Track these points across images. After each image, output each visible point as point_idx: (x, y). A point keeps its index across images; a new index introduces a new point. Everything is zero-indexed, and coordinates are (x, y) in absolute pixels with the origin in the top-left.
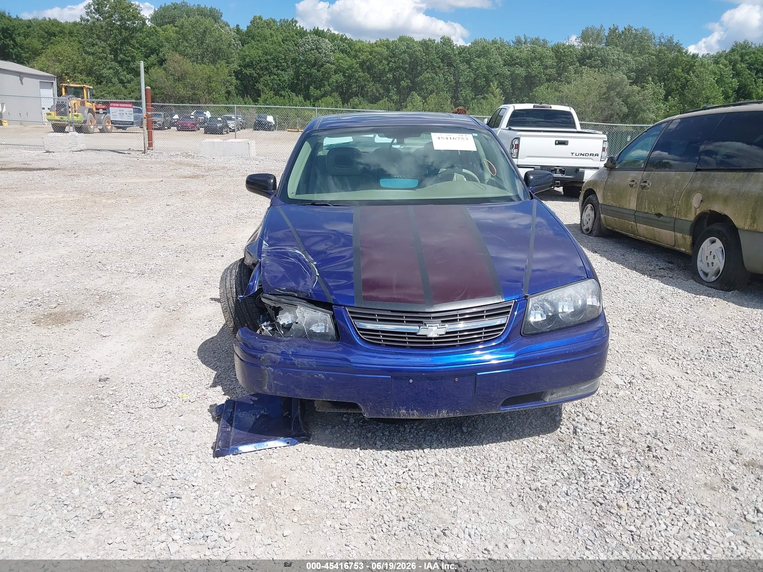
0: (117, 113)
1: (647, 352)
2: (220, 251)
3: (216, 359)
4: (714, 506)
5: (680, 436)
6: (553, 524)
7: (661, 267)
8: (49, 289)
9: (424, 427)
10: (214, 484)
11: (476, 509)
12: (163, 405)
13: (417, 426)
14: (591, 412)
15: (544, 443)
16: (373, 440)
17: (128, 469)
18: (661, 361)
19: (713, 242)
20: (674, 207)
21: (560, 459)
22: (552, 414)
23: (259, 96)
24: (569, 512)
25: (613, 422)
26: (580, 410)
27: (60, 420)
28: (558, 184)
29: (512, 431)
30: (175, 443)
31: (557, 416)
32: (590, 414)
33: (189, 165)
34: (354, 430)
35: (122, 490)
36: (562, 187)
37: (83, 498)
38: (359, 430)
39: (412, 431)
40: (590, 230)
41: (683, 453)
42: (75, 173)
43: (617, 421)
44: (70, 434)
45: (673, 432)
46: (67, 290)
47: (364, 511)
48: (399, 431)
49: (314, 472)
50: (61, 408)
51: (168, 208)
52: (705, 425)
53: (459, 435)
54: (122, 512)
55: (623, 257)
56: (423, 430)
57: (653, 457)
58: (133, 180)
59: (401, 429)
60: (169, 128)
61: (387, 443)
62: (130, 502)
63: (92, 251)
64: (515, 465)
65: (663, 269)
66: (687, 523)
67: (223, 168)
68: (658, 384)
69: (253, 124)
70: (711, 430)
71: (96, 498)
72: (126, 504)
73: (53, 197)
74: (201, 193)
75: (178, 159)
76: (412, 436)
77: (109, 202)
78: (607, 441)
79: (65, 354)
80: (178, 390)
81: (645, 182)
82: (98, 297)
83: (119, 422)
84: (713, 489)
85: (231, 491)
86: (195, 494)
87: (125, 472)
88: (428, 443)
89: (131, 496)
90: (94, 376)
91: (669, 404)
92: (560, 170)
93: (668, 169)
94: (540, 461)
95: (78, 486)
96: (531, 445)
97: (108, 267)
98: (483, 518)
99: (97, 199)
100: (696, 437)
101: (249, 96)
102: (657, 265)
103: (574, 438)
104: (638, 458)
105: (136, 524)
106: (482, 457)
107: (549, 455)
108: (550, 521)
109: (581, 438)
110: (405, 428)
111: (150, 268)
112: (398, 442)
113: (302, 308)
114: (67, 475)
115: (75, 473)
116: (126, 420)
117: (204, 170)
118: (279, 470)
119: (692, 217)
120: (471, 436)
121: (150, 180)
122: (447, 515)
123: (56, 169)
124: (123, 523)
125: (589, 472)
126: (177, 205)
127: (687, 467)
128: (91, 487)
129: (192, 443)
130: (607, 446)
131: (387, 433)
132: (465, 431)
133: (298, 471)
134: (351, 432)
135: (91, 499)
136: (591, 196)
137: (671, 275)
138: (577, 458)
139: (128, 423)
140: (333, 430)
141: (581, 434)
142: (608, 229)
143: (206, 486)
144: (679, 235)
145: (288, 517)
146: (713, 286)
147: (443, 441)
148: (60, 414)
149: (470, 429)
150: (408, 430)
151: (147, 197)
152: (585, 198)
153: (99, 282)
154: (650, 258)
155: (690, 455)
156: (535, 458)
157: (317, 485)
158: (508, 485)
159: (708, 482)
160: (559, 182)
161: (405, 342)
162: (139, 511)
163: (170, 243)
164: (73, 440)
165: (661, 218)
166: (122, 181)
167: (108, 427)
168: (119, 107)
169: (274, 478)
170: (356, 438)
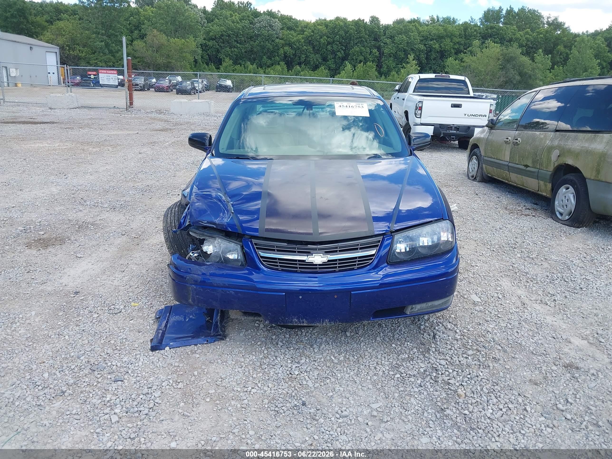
0: (105, 78)
1: (503, 276)
2: (177, 190)
3: (163, 277)
4: (534, 397)
5: (516, 342)
6: (405, 408)
7: (527, 208)
8: (40, 220)
9: (317, 332)
10: (150, 372)
11: (348, 395)
12: (119, 311)
13: (311, 332)
14: (450, 322)
15: (409, 345)
16: (276, 341)
17: (86, 360)
18: (513, 283)
19: (567, 188)
20: (538, 160)
21: (419, 358)
22: (418, 323)
23: (221, 64)
24: (420, 399)
25: (465, 331)
26: (441, 321)
27: (39, 321)
28: (453, 138)
29: (384, 336)
30: (124, 340)
31: (422, 325)
32: (448, 324)
33: (161, 120)
34: (263, 333)
35: (80, 375)
36: (457, 141)
37: (51, 380)
38: (266, 333)
39: (307, 334)
40: (475, 177)
41: (517, 356)
42: (70, 126)
43: (469, 330)
44: (46, 332)
45: (511, 339)
46: (54, 220)
47: (261, 395)
48: (297, 335)
49: (227, 365)
50: (41, 313)
51: (140, 156)
52: (538, 335)
53: (343, 339)
54: (79, 392)
55: (498, 199)
56: (316, 334)
57: (493, 358)
58: (115, 133)
59: (299, 333)
60: (149, 89)
61: (287, 343)
62: (85, 384)
63: (77, 190)
64: (383, 362)
65: (529, 209)
66: (510, 410)
67: (188, 123)
68: (508, 302)
69: (215, 87)
70: (542, 338)
71: (60, 381)
72: (83, 386)
73: (51, 145)
74: (167, 143)
75: (153, 115)
76: (306, 338)
77: (94, 150)
78: (458, 345)
79: (48, 271)
80: (131, 300)
81: (517, 139)
82: (77, 226)
83: (84, 324)
84: (536, 384)
85: (162, 378)
86: (135, 379)
87: (84, 361)
88: (318, 344)
89: (87, 380)
90: (68, 288)
91: (513, 317)
92: (455, 127)
93: (534, 130)
94: (403, 360)
95: (48, 371)
96: (398, 347)
97: (88, 203)
98: (352, 402)
99: (85, 148)
100: (529, 343)
101: (212, 64)
102: (525, 206)
103: (433, 343)
104: (480, 359)
105: (88, 400)
106: (358, 356)
107: (410, 356)
108: (403, 405)
109: (438, 343)
110: (302, 332)
111: (120, 204)
112: (295, 343)
113: (219, 240)
114: (40, 363)
115: (47, 362)
116: (89, 323)
117: (172, 125)
118: (201, 363)
119: (551, 168)
120: (353, 339)
121: (129, 132)
122: (325, 399)
123: (55, 123)
124: (79, 400)
125: (441, 369)
126: (148, 153)
127: (518, 367)
128: (57, 373)
129: (137, 341)
130: (458, 349)
131: (287, 336)
132: (348, 335)
133: (215, 363)
134: (260, 335)
135: (56, 381)
136: (476, 150)
137: (534, 214)
138: (433, 358)
139: (90, 325)
140: (247, 333)
141: (439, 340)
142: (488, 176)
143: (144, 373)
144: (542, 183)
145: (203, 398)
146: (566, 223)
147: (330, 343)
148: (40, 317)
149: (352, 334)
150: (304, 334)
151: (125, 146)
152: (471, 151)
153: (80, 214)
154: (520, 200)
155: (522, 358)
156: (400, 358)
157: (228, 374)
158: (375, 378)
159: (533, 378)
160: (454, 137)
161: (297, 268)
162: (92, 391)
163: (138, 184)
164: (48, 337)
165: (528, 169)
166: (106, 133)
167: (75, 327)
168: (107, 73)
169: (195, 369)
170: (263, 339)
